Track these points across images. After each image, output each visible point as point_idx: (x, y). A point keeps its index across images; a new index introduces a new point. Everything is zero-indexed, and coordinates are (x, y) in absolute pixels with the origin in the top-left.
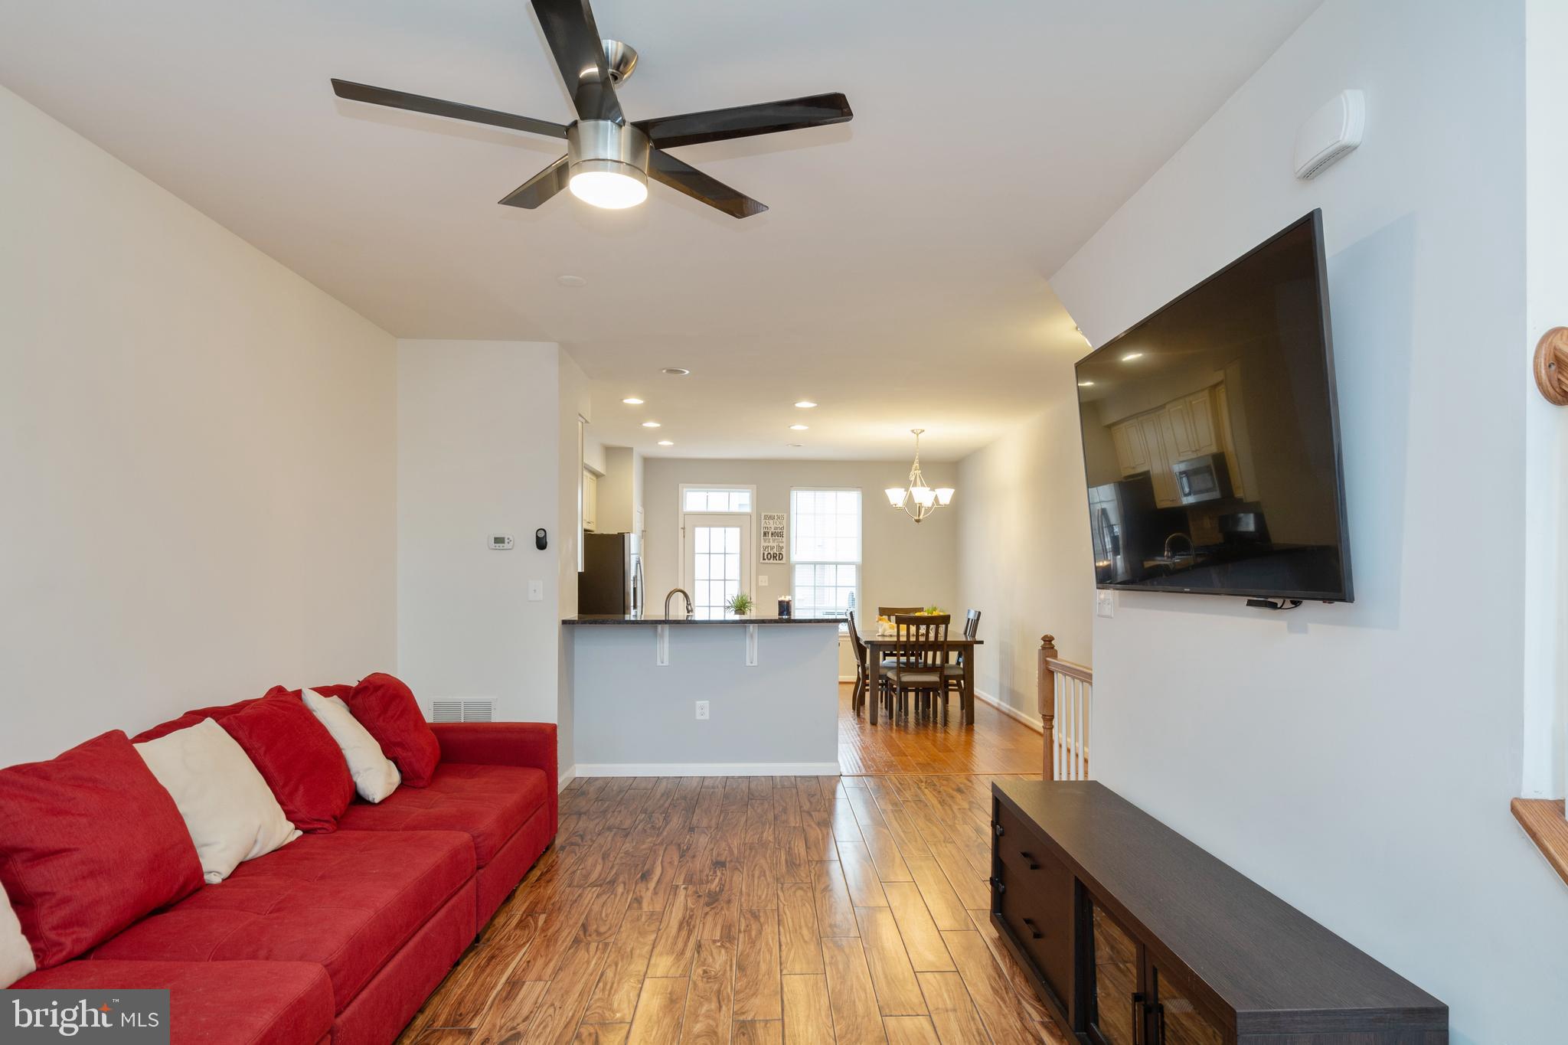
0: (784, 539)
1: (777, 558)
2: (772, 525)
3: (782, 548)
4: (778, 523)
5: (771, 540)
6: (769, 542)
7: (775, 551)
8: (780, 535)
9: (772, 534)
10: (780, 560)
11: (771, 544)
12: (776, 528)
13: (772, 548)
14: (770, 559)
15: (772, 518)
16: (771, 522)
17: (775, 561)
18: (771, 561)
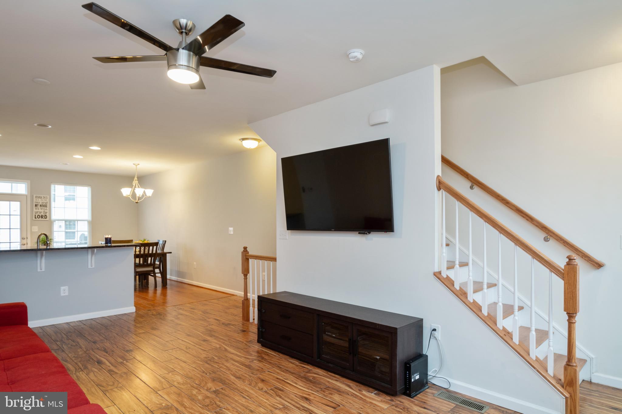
0: (48, 208)
1: (44, 217)
2: (40, 201)
3: (46, 213)
4: (44, 200)
5: (40, 209)
6: (39, 209)
7: (42, 214)
8: (45, 206)
9: (40, 206)
10: (45, 218)
11: (40, 210)
12: (43, 203)
13: (40, 213)
14: (39, 218)
15: (39, 197)
16: (40, 199)
17: (42, 219)
18: (40, 219)
